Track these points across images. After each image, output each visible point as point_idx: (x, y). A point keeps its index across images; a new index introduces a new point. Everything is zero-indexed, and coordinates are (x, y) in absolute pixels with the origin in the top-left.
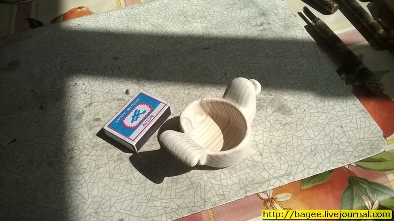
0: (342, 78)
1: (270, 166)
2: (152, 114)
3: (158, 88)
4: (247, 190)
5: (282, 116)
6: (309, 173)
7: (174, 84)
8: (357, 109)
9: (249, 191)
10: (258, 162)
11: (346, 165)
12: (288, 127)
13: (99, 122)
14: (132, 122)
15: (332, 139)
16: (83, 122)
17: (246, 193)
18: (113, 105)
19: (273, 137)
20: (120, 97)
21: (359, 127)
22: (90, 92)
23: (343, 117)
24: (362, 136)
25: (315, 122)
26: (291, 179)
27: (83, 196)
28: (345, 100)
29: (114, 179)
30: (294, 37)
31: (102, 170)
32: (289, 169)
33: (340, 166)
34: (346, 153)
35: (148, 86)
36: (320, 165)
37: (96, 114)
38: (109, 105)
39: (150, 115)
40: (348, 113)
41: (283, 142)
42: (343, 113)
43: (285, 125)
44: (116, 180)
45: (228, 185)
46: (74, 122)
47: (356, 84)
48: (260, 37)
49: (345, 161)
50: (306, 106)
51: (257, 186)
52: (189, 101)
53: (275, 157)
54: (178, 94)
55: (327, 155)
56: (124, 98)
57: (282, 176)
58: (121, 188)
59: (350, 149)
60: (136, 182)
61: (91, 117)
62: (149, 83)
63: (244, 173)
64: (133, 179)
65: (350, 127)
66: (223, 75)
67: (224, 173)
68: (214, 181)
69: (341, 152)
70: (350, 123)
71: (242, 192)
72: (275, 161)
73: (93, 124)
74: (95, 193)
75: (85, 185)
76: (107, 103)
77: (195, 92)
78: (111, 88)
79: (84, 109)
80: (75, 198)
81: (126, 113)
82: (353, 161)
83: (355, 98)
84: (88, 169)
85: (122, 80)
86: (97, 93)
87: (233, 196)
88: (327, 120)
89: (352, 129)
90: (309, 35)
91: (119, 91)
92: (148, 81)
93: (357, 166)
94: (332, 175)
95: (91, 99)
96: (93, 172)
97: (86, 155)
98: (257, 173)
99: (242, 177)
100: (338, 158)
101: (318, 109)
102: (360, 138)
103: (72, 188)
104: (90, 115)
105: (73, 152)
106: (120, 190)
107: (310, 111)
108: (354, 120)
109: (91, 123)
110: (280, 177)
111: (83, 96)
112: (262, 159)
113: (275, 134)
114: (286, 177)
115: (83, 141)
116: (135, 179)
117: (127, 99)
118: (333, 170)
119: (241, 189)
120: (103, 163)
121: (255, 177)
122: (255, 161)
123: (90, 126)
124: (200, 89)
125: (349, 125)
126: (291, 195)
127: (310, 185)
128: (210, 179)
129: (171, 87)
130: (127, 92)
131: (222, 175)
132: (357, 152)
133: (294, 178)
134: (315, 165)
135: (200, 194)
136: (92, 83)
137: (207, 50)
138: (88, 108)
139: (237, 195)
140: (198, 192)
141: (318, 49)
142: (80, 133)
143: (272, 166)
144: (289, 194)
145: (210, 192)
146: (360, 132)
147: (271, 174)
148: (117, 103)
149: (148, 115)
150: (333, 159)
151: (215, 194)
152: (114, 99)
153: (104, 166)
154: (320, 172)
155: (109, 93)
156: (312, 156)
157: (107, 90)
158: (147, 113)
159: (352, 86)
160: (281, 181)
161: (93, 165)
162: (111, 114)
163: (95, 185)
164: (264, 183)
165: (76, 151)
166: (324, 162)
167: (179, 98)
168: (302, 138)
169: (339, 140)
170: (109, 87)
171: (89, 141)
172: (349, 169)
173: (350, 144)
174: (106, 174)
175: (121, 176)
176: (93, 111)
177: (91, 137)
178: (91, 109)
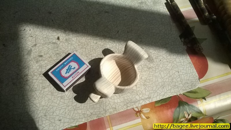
1: (140, 92)
3: (78, 38)
4: (128, 106)
5: (148, 63)
6: (160, 98)
7: (88, 36)
8: (187, 62)
9: (129, 107)
11: (178, 94)
12: (151, 70)
13: (42, 58)
14: (66, 73)
15: (173, 79)
16: (32, 57)
17: (127, 107)
18: (50, 46)
19: (142, 75)
20: (54, 41)
21: (187, 73)
22: (34, 36)
23: (180, 66)
24: (188, 78)
25: (165, 68)
26: (151, 101)
27: (37, 105)
28: (182, 55)
30: (159, 10)
31: (46, 90)
32: (150, 95)
33: (175, 94)
34: (179, 88)
35: (71, 35)
36: (165, 94)
37: (40, 52)
38: (48, 46)
39: (77, 72)
40: (182, 63)
41: (148, 79)
42: (180, 64)
43: (149, 68)
44: (55, 97)
45: (118, 103)
46: (26, 57)
47: (189, 45)
48: (139, 8)
49: (178, 92)
50: (161, 57)
51: (133, 104)
53: (143, 87)
54: (90, 43)
55: (170, 88)
56: (57, 42)
57: (146, 99)
58: (58, 101)
59: (181, 85)
60: (67, 98)
61: (37, 54)
63: (126, 96)
65: (183, 72)
66: (116, 32)
67: (116, 96)
68: (110, 100)
69: (177, 87)
70: (183, 70)
71: (125, 107)
72: (143, 90)
73: (38, 59)
74: (43, 103)
75: (37, 98)
76: (46, 45)
77: (100, 43)
78: (48, 34)
79: (32, 48)
80: (31, 106)
82: (182, 93)
83: (187, 55)
84: (38, 89)
85: (54, 29)
86: (39, 37)
87: (121, 109)
88: (171, 67)
90: (167, 10)
91: (53, 37)
92: (71, 32)
93: (184, 94)
94: (170, 99)
95: (36, 41)
96: (41, 90)
97: (36, 79)
98: (134, 96)
99: (126, 98)
100: (175, 90)
101: (168, 60)
103: (29, 100)
104: (36, 52)
105: (27, 77)
106: (58, 103)
107: (163, 61)
108: (185, 69)
110: (145, 99)
111: (30, 38)
113: (144, 73)
114: (148, 99)
115: (33, 70)
116: (66, 96)
118: (172, 96)
119: (124, 105)
120: (47, 85)
121: (132, 98)
123: (36, 60)
124: (103, 40)
126: (150, 109)
127: (159, 104)
129: (86, 38)
130: (58, 38)
132: (185, 87)
133: (152, 100)
134: (163, 93)
135: (103, 107)
136: (35, 29)
137: (107, 14)
138: (34, 47)
139: (122, 108)
140: (102, 106)
141: (171, 20)
142: (31, 64)
143: (141, 93)
144: (149, 109)
145: (108, 106)
146: (187, 75)
147: (141, 97)
148: (53, 45)
150: (172, 91)
151: (111, 107)
152: (50, 43)
153: (47, 87)
154: (165, 97)
155: (47, 38)
156: (162, 88)
157: (45, 36)
158: (76, 69)
160: (145, 101)
161: (41, 86)
162: (49, 53)
163: (43, 99)
164: (136, 102)
165: (29, 76)
166: (167, 92)
167: (91, 46)
168: (158, 77)
169: (176, 80)
170: (47, 34)
171: (37, 70)
172: (180, 96)
173: (181, 82)
174: (49, 92)
175: (58, 94)
176: (38, 50)
177: (38, 68)
178: (36, 48)
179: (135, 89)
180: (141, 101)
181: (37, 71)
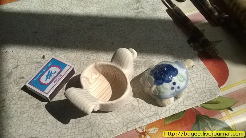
0: (191, 46)
1: (144, 108)
2: (61, 74)
3: (66, 54)
4: (128, 127)
6: (170, 113)
7: (78, 51)
8: (200, 68)
9: (130, 128)
10: (135, 106)
11: (194, 106)
13: (23, 79)
14: (46, 80)
16: (12, 79)
17: (127, 129)
18: (33, 66)
20: (39, 60)
21: (202, 80)
22: (17, 57)
23: (192, 73)
26: (158, 118)
27: (12, 134)
29: (34, 122)
30: (159, 17)
31: (25, 115)
32: (157, 110)
33: (190, 107)
34: (194, 99)
36: (177, 107)
37: (21, 74)
38: (31, 67)
39: (59, 75)
40: (194, 70)
42: (192, 71)
45: (115, 124)
46: (5, 80)
47: (200, 50)
48: (136, 18)
49: (193, 104)
51: (135, 123)
52: (88, 63)
54: (80, 58)
55: (182, 100)
56: (41, 61)
57: (152, 116)
58: (39, 128)
59: (197, 96)
60: (50, 124)
61: (18, 76)
62: (59, 50)
63: (126, 114)
64: (48, 121)
66: (111, 45)
68: (105, 121)
69: (191, 98)
70: (196, 77)
71: (125, 128)
72: (147, 105)
73: (19, 81)
74: (20, 132)
75: (13, 126)
76: (29, 66)
77: (92, 57)
78: (32, 54)
79: (13, 70)
80: (6, 136)
81: (42, 73)
82: (198, 104)
83: (200, 60)
84: (15, 115)
85: (40, 48)
86: (22, 58)
87: (119, 131)
89: (198, 81)
90: (169, 16)
91: (37, 56)
93: (201, 107)
94: (185, 114)
95: (18, 62)
96: (19, 117)
97: (14, 104)
98: (135, 115)
99: (125, 117)
100: (189, 102)
102: (203, 88)
103: (3, 129)
104: (17, 74)
105: (4, 102)
106: (38, 130)
108: (199, 76)
109: (17, 80)
110: (150, 116)
111: (12, 60)
112: (138, 104)
114: (155, 116)
115: (11, 94)
116: (49, 121)
117: (43, 62)
118: (185, 110)
119: (124, 126)
120: (26, 110)
121: (133, 117)
122: (134, 106)
123: (16, 83)
124: (96, 54)
125: (196, 79)
126: (158, 129)
127: (171, 122)
128: (103, 120)
129: (75, 53)
130: (44, 57)
131: (111, 116)
132: (201, 97)
133: (160, 117)
134: (173, 107)
135: (95, 131)
136: (18, 50)
137: (100, 27)
138: (15, 69)
139: (121, 131)
140: (94, 129)
141: (175, 26)
142: (10, 88)
144: (156, 128)
145: (102, 129)
146: (203, 83)
147: (145, 114)
148: (36, 65)
149: (58, 74)
150: (186, 103)
151: (106, 131)
152: (34, 62)
153: (27, 112)
154: (177, 112)
155: (30, 58)
157: (29, 56)
158: (57, 73)
159: (197, 52)
160: (151, 119)
161: (19, 112)
162: (32, 74)
163: (21, 126)
164: (139, 121)
165: (7, 101)
166: (180, 105)
167: (81, 61)
169: (189, 89)
171: (16, 93)
172: (196, 109)
173: (196, 92)
174: (29, 117)
175: (39, 119)
176: (19, 71)
177: (17, 91)
178: (17, 70)
180: (146, 120)
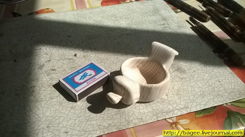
1: (173, 102)
3: (97, 54)
4: (158, 116)
5: (180, 74)
6: (200, 108)
7: (108, 53)
8: (228, 72)
10: (165, 99)
11: (224, 103)
12: (184, 80)
13: (54, 71)
15: (213, 88)
16: (43, 71)
17: (158, 118)
18: (65, 62)
19: (174, 85)
20: (71, 57)
21: (231, 82)
22: (50, 54)
23: (220, 76)
25: (202, 78)
27: (39, 116)
28: (220, 67)
30: (184, 32)
31: (54, 100)
32: (187, 105)
33: (221, 104)
34: (224, 97)
35: (90, 53)
36: (207, 103)
37: (53, 67)
38: (63, 62)
40: (222, 74)
41: (181, 88)
42: (219, 74)
43: (182, 78)
44: (64, 107)
45: (145, 113)
46: (37, 70)
47: (225, 59)
48: (163, 31)
49: (224, 101)
50: (195, 69)
51: (165, 114)
52: (117, 62)
53: (176, 97)
54: (110, 58)
55: (212, 97)
56: (73, 58)
58: (67, 112)
59: (226, 94)
60: (79, 109)
61: (49, 68)
63: (155, 106)
64: (77, 106)
65: (225, 82)
66: (139, 50)
67: (142, 105)
68: (135, 110)
69: (221, 96)
70: (224, 79)
71: (155, 117)
72: (176, 99)
73: (50, 72)
74: (48, 114)
75: (41, 109)
76: (61, 61)
77: (121, 58)
79: (45, 63)
80: (32, 117)
82: (228, 102)
83: (226, 66)
84: (44, 99)
85: (72, 48)
86: (54, 54)
87: (149, 119)
88: (209, 77)
89: (226, 83)
90: (193, 32)
91: (70, 54)
92: (90, 50)
93: (232, 105)
94: (215, 110)
95: (50, 58)
96: (48, 101)
97: (44, 90)
98: (165, 106)
99: (154, 108)
100: (219, 99)
101: (203, 71)
102: (232, 88)
103: (31, 111)
105: (34, 88)
107: (198, 72)
108: (227, 78)
109: (49, 71)
110: (181, 109)
111: (45, 56)
112: (168, 97)
113: (176, 83)
114: (185, 109)
115: (42, 82)
117: (75, 59)
118: (216, 106)
119: (154, 115)
120: (55, 95)
121: (163, 108)
122: (163, 99)
123: (48, 74)
124: (125, 56)
126: (189, 120)
127: (202, 115)
128: (132, 109)
129: (105, 54)
130: (75, 55)
131: (140, 106)
132: (231, 96)
133: (190, 110)
134: (204, 103)
135: (125, 118)
136: (52, 49)
137: (129, 36)
138: (48, 63)
139: (151, 119)
140: (123, 116)
141: (199, 39)
142: (40, 77)
143: (175, 102)
144: (188, 120)
145: (132, 117)
146: (231, 85)
147: (175, 107)
148: (68, 61)
149: (93, 77)
150: (216, 100)
151: (136, 118)
152: (66, 59)
153: (56, 97)
154: (208, 107)
156: (202, 98)
157: (62, 54)
159: (223, 60)
160: (181, 111)
161: (48, 96)
163: (48, 109)
164: (170, 112)
165: (37, 88)
166: (210, 101)
167: (111, 60)
168: (193, 87)
169: (218, 89)
170: (63, 52)
172: (227, 106)
173: (226, 91)
174: (57, 102)
175: (68, 104)
176: (51, 64)
177: (48, 80)
179: (167, 99)
180: (176, 111)
181: (47, 83)
